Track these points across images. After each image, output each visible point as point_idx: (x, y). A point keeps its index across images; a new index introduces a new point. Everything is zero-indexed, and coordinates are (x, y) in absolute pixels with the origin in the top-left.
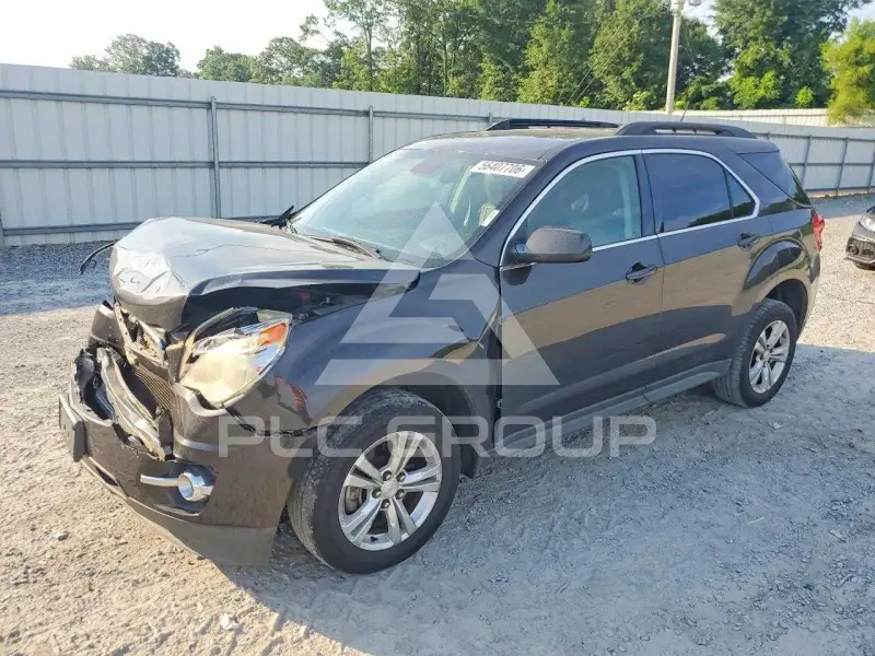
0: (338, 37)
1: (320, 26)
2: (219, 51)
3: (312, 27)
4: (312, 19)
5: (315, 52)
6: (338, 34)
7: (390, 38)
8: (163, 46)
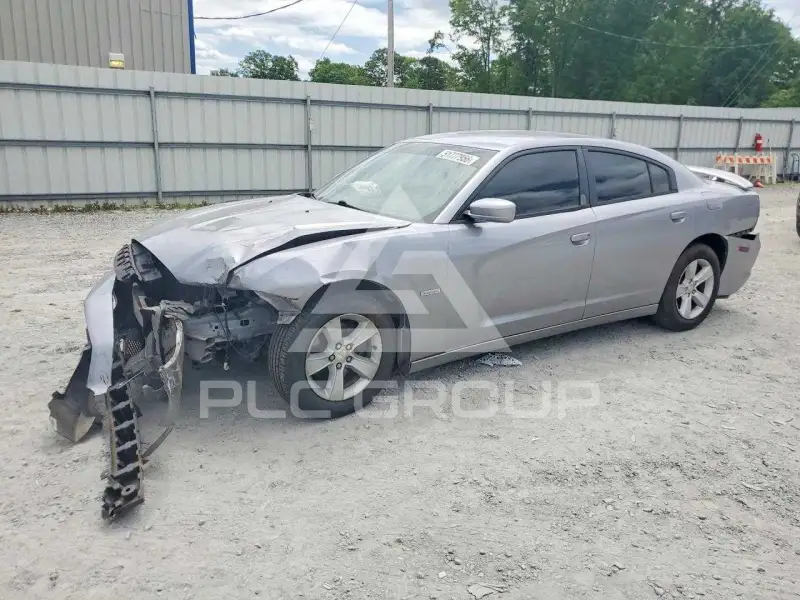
0: (460, 50)
1: (446, 41)
2: (327, 61)
3: (439, 41)
4: (438, 35)
5: (413, 61)
6: (460, 47)
7: (501, 49)
8: (284, 59)
